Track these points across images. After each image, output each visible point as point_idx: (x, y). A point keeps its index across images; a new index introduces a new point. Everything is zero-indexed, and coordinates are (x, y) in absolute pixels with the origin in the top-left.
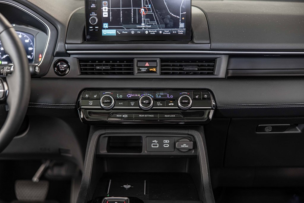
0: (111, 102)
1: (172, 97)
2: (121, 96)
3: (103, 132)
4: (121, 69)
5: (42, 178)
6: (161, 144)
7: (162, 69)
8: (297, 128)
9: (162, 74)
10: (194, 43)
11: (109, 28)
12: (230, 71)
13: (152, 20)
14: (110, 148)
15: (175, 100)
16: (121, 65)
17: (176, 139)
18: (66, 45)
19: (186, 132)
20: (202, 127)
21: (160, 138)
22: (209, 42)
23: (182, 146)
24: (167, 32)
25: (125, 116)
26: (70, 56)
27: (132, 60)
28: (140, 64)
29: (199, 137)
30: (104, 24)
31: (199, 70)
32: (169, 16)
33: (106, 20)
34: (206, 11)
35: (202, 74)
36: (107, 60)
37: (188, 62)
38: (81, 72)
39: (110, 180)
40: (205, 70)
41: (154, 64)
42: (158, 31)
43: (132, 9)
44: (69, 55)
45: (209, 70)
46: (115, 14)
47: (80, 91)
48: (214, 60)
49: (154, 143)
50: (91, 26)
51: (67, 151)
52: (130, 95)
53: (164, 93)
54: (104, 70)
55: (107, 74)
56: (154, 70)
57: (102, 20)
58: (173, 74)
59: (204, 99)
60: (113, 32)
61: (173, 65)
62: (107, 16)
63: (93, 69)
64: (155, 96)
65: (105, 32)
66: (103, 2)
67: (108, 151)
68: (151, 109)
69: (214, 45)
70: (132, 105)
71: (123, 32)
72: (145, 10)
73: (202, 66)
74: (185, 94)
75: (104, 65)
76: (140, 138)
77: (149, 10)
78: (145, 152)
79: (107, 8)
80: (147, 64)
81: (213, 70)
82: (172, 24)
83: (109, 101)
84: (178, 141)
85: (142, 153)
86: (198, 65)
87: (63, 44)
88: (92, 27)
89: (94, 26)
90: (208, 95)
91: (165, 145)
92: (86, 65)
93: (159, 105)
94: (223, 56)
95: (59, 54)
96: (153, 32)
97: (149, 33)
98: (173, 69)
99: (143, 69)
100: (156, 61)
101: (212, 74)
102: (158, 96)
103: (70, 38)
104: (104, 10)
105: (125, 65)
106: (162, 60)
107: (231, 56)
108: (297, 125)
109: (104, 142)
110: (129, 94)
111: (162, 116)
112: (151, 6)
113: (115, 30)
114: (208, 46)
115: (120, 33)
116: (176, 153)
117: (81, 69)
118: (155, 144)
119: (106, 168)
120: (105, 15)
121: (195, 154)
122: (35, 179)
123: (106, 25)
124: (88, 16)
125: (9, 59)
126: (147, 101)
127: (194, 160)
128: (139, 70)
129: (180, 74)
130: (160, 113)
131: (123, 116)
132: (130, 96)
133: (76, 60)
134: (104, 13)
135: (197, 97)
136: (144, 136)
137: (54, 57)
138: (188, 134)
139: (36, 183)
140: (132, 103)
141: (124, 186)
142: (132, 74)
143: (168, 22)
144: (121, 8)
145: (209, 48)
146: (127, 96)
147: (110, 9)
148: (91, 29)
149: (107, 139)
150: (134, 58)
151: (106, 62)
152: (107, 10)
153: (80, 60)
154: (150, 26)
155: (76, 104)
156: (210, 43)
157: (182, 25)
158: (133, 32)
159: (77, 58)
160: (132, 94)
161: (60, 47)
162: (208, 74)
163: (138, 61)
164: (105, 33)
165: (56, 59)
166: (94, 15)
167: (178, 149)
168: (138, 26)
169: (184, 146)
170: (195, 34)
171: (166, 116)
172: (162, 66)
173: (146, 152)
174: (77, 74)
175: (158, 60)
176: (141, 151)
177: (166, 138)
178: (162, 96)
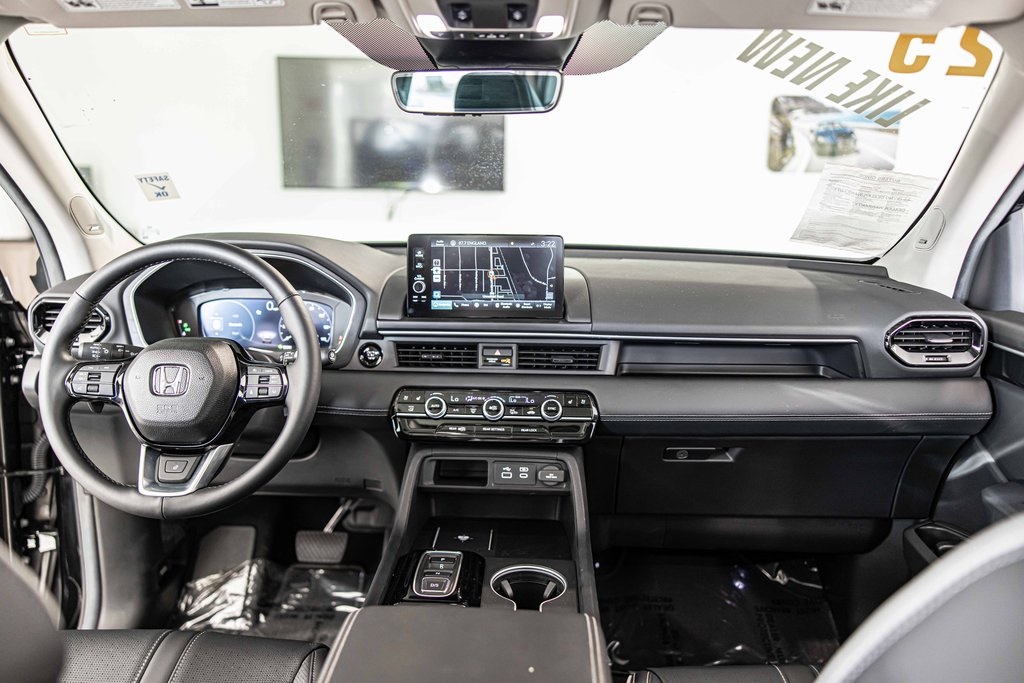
0: (441, 408)
1: (533, 401)
2: (457, 400)
3: (429, 452)
4: (459, 360)
5: (338, 527)
6: (516, 473)
7: (519, 361)
8: (727, 454)
9: (520, 367)
10: (567, 322)
11: (442, 299)
12: (626, 366)
13: (505, 287)
14: (438, 478)
15: (537, 407)
16: (459, 354)
17: (540, 465)
18: (378, 322)
19: (554, 455)
20: (580, 449)
21: (515, 463)
22: (589, 321)
23: (547, 477)
24: (527, 305)
25: (463, 429)
26: (383, 339)
27: (474, 346)
28: (487, 352)
29: (574, 465)
30: (435, 292)
31: (575, 362)
32: (530, 282)
33: (438, 287)
34: (588, 275)
35: (580, 368)
36: (440, 346)
37: (571, 351)
38: (399, 363)
39: (439, 528)
40: (585, 362)
41: (507, 353)
42: (514, 304)
43: (476, 270)
44: (382, 337)
45: (590, 362)
46: (452, 278)
47: (395, 390)
48: (598, 349)
49: (506, 471)
50: (416, 294)
51: (376, 484)
52: (470, 398)
53: (521, 396)
54: (434, 360)
55: (438, 366)
56: (508, 361)
57: (431, 287)
58: (537, 368)
59: (581, 406)
60: (447, 305)
61: (538, 355)
62: (439, 281)
63: (417, 359)
64: (507, 400)
65: (436, 305)
66: (434, 260)
67: (436, 483)
68: (501, 419)
69: (597, 326)
70: (473, 412)
71: (463, 305)
72: (496, 273)
73: (580, 356)
74: (552, 398)
75: (434, 353)
76: (485, 463)
77: (501, 272)
78: (491, 485)
79: (439, 269)
80: (498, 353)
81: (597, 363)
82: (535, 293)
83: (438, 406)
84: (541, 469)
85: (487, 487)
86: (575, 356)
87: (373, 321)
88: (417, 297)
89: (420, 295)
90: (587, 400)
91: (522, 475)
92: (407, 353)
93: (512, 413)
94: (612, 343)
95: (366, 335)
96: (507, 305)
97: (501, 306)
98: (537, 361)
99: (491, 359)
100: (511, 348)
101: (595, 369)
102: (512, 400)
103: (384, 313)
104: (434, 272)
105: (465, 354)
106: (521, 347)
107: (624, 344)
108: (727, 449)
109: (430, 468)
111: (517, 429)
112: (505, 267)
113: (451, 302)
114: (588, 327)
115: (457, 306)
116: (539, 487)
117: (399, 359)
118: (507, 473)
119: (434, 512)
120: (436, 279)
121: (567, 490)
122: (328, 529)
123: (437, 294)
124: (411, 280)
125: (292, 342)
126: (494, 408)
127: (566, 498)
128: (485, 361)
129: (548, 368)
130: (514, 426)
131: (460, 429)
132: (471, 400)
133: (392, 344)
134: (434, 277)
135: (570, 402)
136: (490, 461)
137: (360, 339)
138: (557, 459)
139: (328, 534)
140: (473, 410)
141: (460, 537)
142: (475, 366)
143: (529, 290)
144: (460, 270)
145: (589, 330)
146: (466, 399)
147: (444, 270)
148: (415, 299)
149: (434, 464)
150: (478, 343)
151: (437, 348)
152: (439, 272)
153: (398, 345)
154: (502, 297)
155: (390, 409)
156: (591, 323)
157: (550, 295)
158: (477, 305)
159: (394, 342)
160: (474, 396)
161: (369, 325)
162: (590, 369)
163: (485, 348)
165: (363, 342)
166: (419, 278)
167: (542, 482)
168: (484, 296)
169: (551, 476)
170: (569, 308)
171: (523, 430)
172: (519, 355)
173: (493, 485)
174: (393, 365)
175: (514, 347)
176: (485, 484)
177: (524, 464)
178: (518, 400)
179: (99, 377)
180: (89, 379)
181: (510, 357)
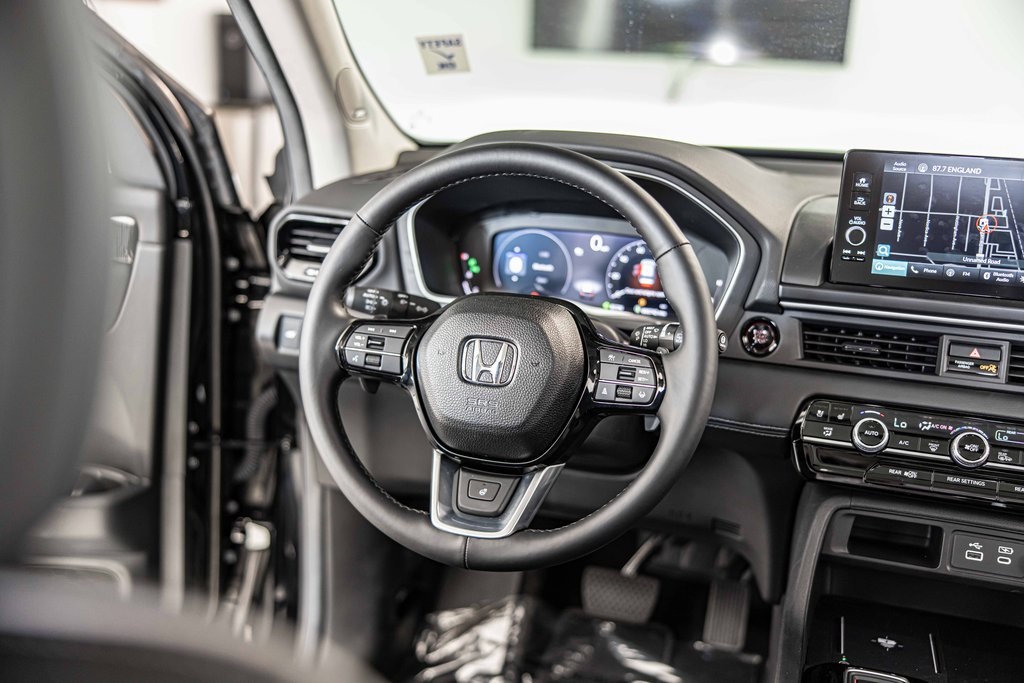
0: (881, 437)
2: (904, 425)
3: (846, 502)
4: (902, 357)
6: (992, 555)
7: (1011, 370)
9: (1011, 380)
11: (891, 258)
13: (1006, 246)
14: (854, 542)
16: (903, 348)
18: (781, 287)
21: (992, 538)
25: (911, 474)
26: (782, 313)
27: (935, 338)
28: (956, 351)
30: (880, 247)
33: (888, 238)
36: (869, 332)
38: (805, 354)
39: (842, 619)
41: (993, 355)
42: (1017, 277)
43: (958, 215)
44: (783, 310)
46: (912, 226)
47: (802, 398)
49: (973, 548)
50: (848, 247)
51: (733, 528)
52: (927, 425)
53: (1017, 431)
54: (858, 353)
55: (866, 364)
56: (993, 368)
57: (875, 235)
60: (899, 268)
62: (890, 228)
63: (830, 349)
65: (879, 267)
66: (886, 194)
67: (851, 551)
68: (982, 467)
70: (933, 450)
71: (926, 270)
72: (992, 222)
75: (860, 343)
76: (937, 532)
77: (1001, 222)
78: (946, 568)
79: (893, 209)
80: (975, 353)
83: (876, 433)
85: (938, 570)
87: (773, 284)
88: (849, 252)
89: (854, 249)
91: (1001, 560)
92: (816, 338)
93: (1002, 459)
95: (758, 306)
96: (1004, 277)
97: (993, 278)
99: (963, 363)
100: (998, 347)
102: (1001, 437)
103: (792, 272)
104: (884, 214)
105: (913, 349)
106: (1015, 347)
109: (846, 527)
110: (925, 423)
111: (1007, 486)
112: (1009, 214)
113: (906, 263)
115: (916, 272)
117: (805, 346)
118: (975, 552)
119: (828, 588)
120: (886, 224)
122: (630, 569)
123: (883, 250)
124: (843, 224)
126: (975, 448)
128: (951, 363)
130: (1002, 480)
131: (906, 474)
132: (928, 428)
133: (797, 323)
134: (883, 221)
136: (947, 529)
137: (745, 310)
139: (627, 580)
140: (934, 447)
141: (880, 640)
142: (932, 371)
144: (929, 213)
146: (920, 425)
147: (901, 211)
148: (846, 255)
149: (851, 520)
150: (942, 334)
151: (865, 335)
152: (892, 215)
153: (806, 325)
154: (998, 263)
155: (791, 428)
158: (950, 273)
159: (800, 319)
160: (934, 422)
161: (763, 290)
163: (952, 343)
164: (879, 269)
165: (749, 315)
166: (858, 222)
168: (967, 259)
171: (1017, 489)
172: (1012, 360)
173: (948, 568)
174: (797, 355)
175: (1006, 347)
176: (935, 563)
177: (1008, 541)
178: (1011, 437)
179: (383, 345)
180: (368, 346)
181: (997, 363)
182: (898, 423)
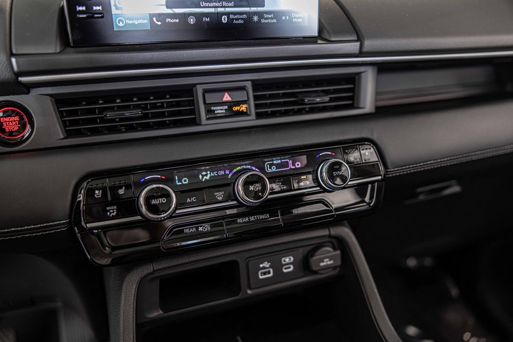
1: (299, 165)
2: (185, 181)
3: (148, 270)
4: (162, 115)
6: (278, 267)
7: (258, 106)
9: (259, 116)
10: (327, 41)
16: (161, 106)
18: (14, 60)
21: (274, 255)
22: (355, 38)
23: (322, 264)
24: (269, 17)
26: (28, 93)
27: (189, 90)
28: (211, 98)
36: (126, 95)
38: (66, 131)
41: (241, 95)
44: (27, 88)
49: (264, 268)
50: (81, 3)
52: (206, 175)
53: (281, 159)
55: (131, 128)
56: (243, 108)
60: (142, 21)
63: (93, 121)
67: (165, 311)
70: (220, 198)
71: (168, 20)
75: (119, 108)
78: (246, 292)
80: (227, 97)
81: (352, 98)
85: (241, 296)
87: (4, 58)
88: (84, 8)
89: (89, 5)
91: (286, 269)
92: (74, 113)
96: (240, 18)
97: (230, 21)
99: (219, 108)
100: (243, 88)
101: (352, 107)
102: (270, 168)
105: (170, 105)
106: (257, 85)
110: (204, 173)
114: (354, 47)
115: (159, 23)
116: (309, 278)
117: (64, 124)
118: (265, 271)
126: (258, 187)
128: (209, 111)
131: (200, 229)
132: (208, 178)
133: (48, 102)
135: (352, 159)
136: (241, 260)
138: (330, 237)
140: (219, 195)
142: (195, 122)
145: (358, 51)
146: (201, 177)
148: (82, 12)
149: (157, 282)
150: (195, 85)
153: (59, 101)
154: (232, 5)
156: (359, 40)
158: (192, 20)
159: (51, 95)
160: (212, 171)
163: (206, 91)
164: (121, 24)
167: (315, 272)
168: (204, 4)
169: (326, 262)
172: (256, 98)
173: (249, 291)
174: (58, 133)
175: (249, 85)
177: (287, 251)
178: (278, 166)
181: (246, 102)
182: (180, 180)
